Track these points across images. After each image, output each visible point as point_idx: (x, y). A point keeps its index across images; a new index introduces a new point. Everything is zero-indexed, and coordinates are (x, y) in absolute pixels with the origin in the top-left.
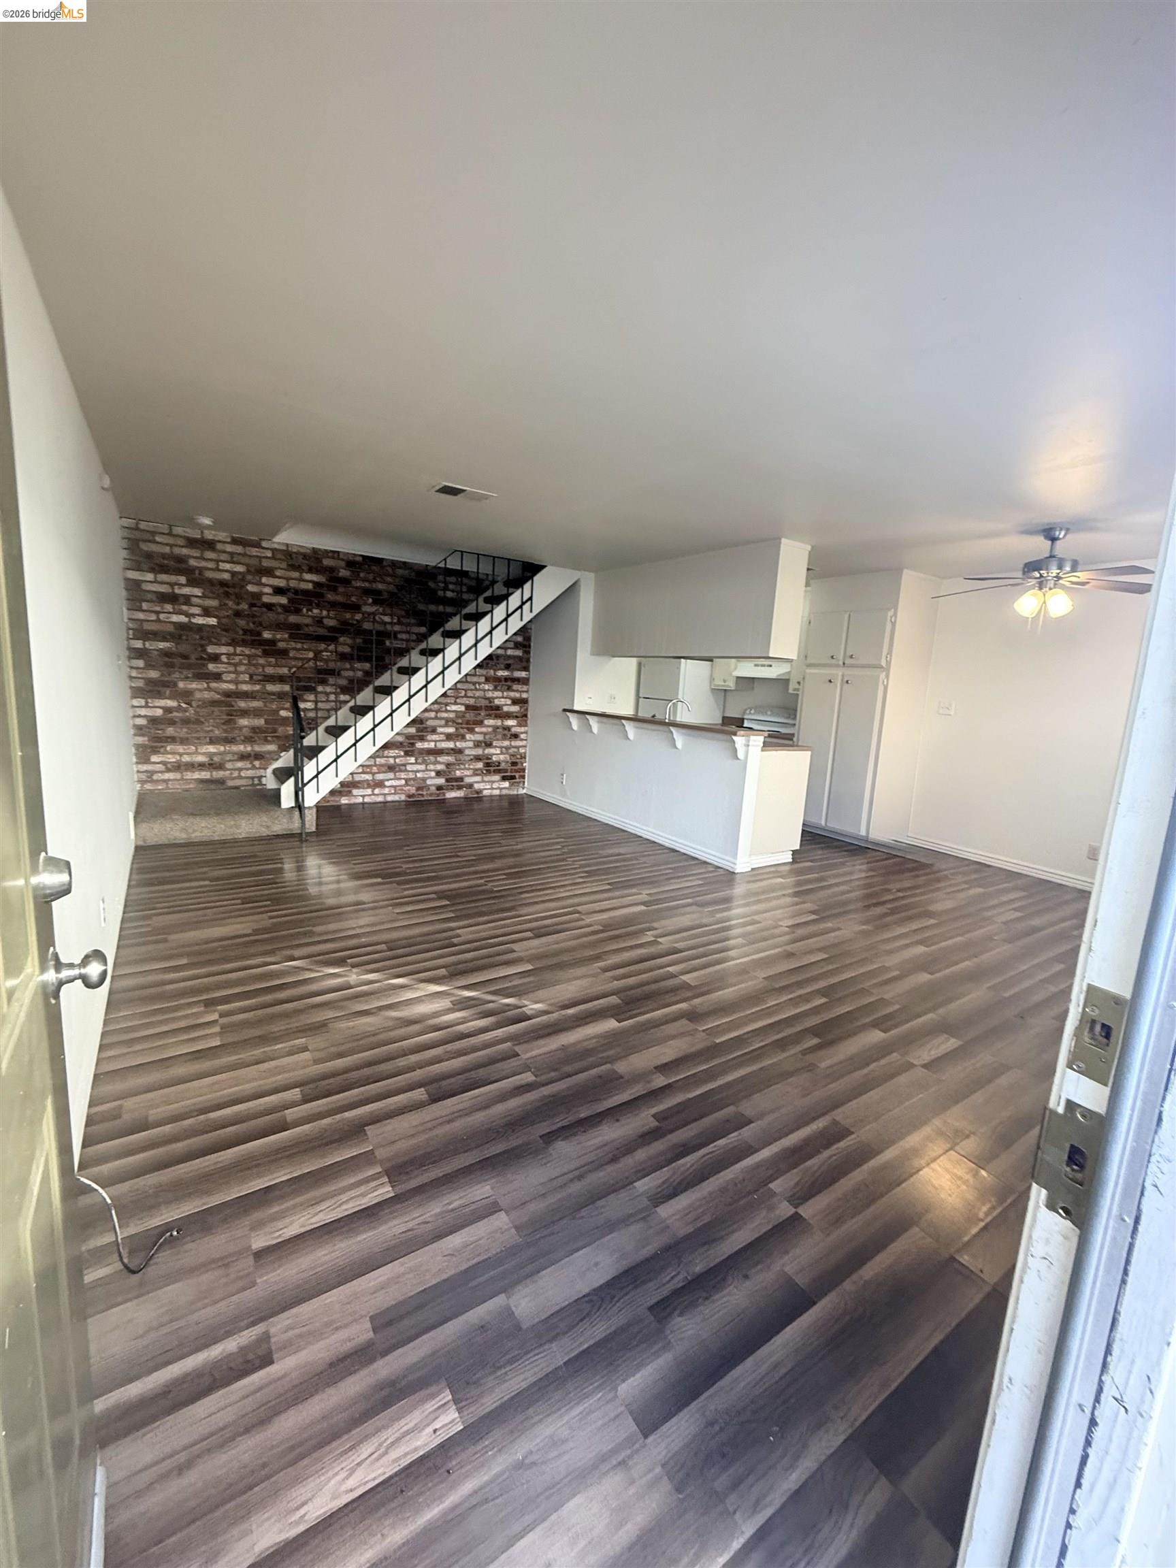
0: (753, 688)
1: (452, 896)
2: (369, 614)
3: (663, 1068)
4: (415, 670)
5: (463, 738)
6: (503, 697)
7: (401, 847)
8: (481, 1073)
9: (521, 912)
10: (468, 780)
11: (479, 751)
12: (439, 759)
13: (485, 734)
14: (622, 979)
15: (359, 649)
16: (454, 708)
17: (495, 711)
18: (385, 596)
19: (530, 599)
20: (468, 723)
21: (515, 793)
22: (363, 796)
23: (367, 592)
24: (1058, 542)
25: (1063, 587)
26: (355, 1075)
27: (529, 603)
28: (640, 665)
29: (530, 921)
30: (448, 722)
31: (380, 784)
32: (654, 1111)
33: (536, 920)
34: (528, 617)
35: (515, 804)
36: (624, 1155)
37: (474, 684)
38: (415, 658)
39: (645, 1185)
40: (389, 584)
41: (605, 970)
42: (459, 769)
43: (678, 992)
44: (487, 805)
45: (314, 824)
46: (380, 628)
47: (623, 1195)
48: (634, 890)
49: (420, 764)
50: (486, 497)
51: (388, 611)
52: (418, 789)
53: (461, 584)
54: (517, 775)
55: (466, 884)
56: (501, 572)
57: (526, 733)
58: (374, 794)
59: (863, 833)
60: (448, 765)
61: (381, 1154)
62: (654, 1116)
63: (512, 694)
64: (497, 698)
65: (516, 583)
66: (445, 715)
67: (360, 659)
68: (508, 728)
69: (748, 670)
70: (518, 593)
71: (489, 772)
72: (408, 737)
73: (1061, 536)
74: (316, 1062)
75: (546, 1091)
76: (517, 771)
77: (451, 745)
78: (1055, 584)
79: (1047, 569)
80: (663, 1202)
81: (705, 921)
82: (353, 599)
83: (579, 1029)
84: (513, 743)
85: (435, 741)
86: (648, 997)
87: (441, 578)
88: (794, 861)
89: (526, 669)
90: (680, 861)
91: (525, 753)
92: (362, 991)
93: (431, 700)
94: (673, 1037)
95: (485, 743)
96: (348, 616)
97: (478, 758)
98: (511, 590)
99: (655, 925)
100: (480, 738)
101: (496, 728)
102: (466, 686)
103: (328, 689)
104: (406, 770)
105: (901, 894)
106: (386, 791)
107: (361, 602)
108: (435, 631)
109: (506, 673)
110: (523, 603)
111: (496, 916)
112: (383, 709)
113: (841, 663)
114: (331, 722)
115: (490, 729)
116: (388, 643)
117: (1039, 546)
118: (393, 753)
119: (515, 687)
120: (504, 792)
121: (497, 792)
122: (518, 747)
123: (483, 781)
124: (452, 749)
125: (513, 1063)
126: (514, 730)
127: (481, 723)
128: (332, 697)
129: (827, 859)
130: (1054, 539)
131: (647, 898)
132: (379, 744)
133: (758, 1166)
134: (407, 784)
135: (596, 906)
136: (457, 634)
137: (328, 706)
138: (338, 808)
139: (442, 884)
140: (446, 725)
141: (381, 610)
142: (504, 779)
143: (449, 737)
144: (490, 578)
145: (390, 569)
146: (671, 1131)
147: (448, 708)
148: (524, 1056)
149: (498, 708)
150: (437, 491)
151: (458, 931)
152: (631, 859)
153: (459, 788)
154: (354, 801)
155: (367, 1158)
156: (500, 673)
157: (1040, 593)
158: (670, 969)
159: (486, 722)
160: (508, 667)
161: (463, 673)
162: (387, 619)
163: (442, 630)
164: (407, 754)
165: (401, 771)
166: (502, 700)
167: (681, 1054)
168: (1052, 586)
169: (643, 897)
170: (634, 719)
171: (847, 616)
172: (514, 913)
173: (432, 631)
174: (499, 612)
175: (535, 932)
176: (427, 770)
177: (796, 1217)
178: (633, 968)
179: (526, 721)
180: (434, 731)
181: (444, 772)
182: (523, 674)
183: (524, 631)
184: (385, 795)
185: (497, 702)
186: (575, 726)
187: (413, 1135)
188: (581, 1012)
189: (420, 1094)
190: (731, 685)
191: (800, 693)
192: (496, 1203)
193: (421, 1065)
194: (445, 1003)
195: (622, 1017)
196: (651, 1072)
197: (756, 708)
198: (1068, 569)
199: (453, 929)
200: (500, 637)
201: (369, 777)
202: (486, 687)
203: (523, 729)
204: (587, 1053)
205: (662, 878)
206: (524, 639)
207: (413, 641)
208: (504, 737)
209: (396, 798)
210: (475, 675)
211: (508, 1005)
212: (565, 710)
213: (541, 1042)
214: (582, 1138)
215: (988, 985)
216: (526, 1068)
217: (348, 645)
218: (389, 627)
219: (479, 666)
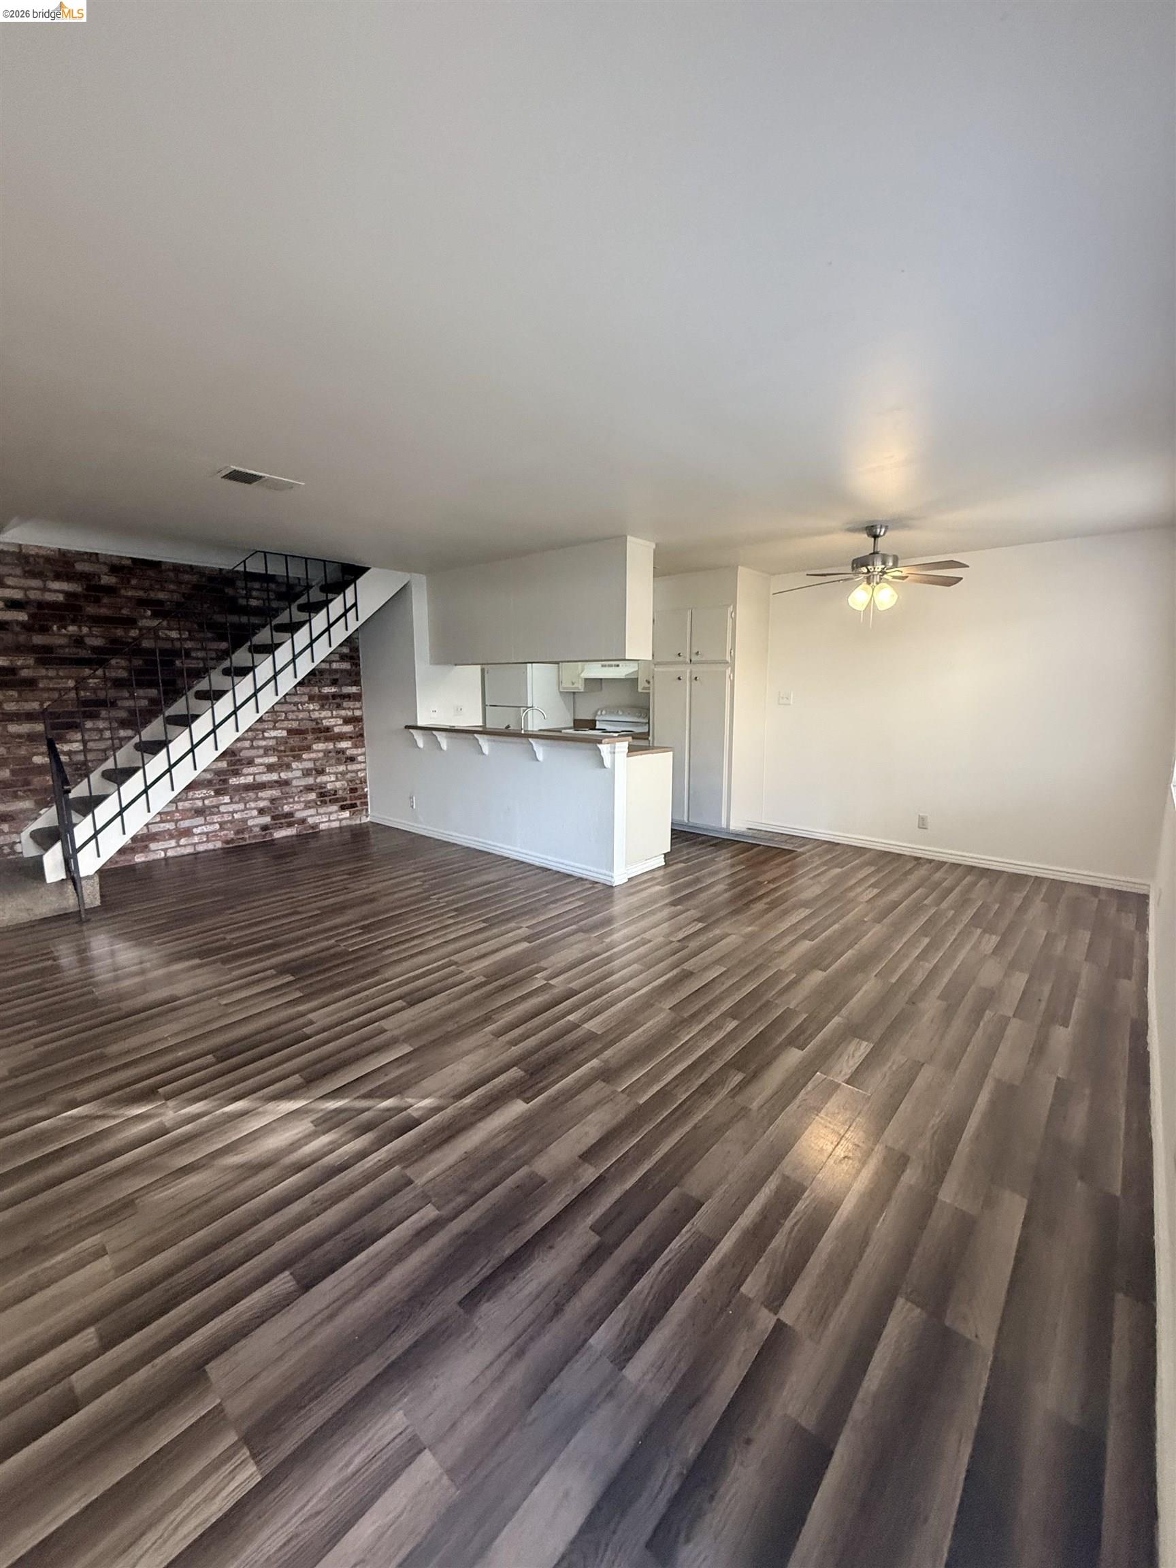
0: (601, 689)
1: (297, 969)
2: (149, 629)
3: (589, 1155)
4: (219, 695)
5: (288, 767)
6: (332, 717)
7: (219, 912)
8: (367, 1222)
9: (387, 975)
10: (299, 815)
11: (310, 781)
12: (260, 794)
13: (315, 760)
14: (521, 1041)
15: (139, 672)
16: (273, 734)
17: (324, 733)
18: (168, 606)
19: (355, 605)
20: (292, 750)
21: (358, 822)
22: (165, 850)
23: (142, 603)
24: (879, 539)
25: (887, 581)
26: (182, 1277)
27: (354, 609)
28: (483, 671)
29: (400, 985)
30: (267, 751)
31: (188, 832)
32: (590, 1220)
33: (406, 982)
34: (353, 626)
35: (359, 837)
36: (568, 1300)
37: (296, 704)
38: (217, 680)
39: (602, 1338)
40: (172, 591)
41: (498, 1034)
42: (288, 803)
43: (586, 1046)
44: (326, 841)
45: (98, 897)
46: (168, 645)
47: (580, 1365)
48: (512, 925)
49: (236, 803)
50: (291, 486)
51: (174, 624)
52: (237, 833)
53: (268, 590)
54: (358, 802)
55: (311, 949)
56: (316, 577)
57: (364, 754)
58: (179, 846)
59: (724, 825)
60: (273, 800)
61: (235, 1407)
62: (592, 1228)
63: (343, 713)
64: (325, 718)
65: (338, 588)
66: (263, 743)
67: (140, 685)
68: (343, 751)
69: (596, 671)
70: (339, 600)
71: (324, 803)
72: (218, 773)
73: (882, 534)
74: (121, 1269)
75: (456, 1226)
76: (356, 798)
77: (274, 777)
78: (881, 579)
79: (873, 565)
80: (630, 1359)
81: (595, 949)
82: (125, 612)
83: (481, 1125)
84: (350, 768)
85: (254, 775)
86: (554, 1060)
87: (240, 584)
88: (667, 865)
89: (357, 683)
90: (552, 882)
91: (365, 777)
92: (182, 1135)
93: (242, 729)
94: (590, 1110)
95: (316, 770)
96: (119, 632)
97: (309, 789)
98: (330, 596)
99: (543, 964)
100: (310, 765)
101: (327, 753)
102: (285, 708)
103: (101, 724)
104: (219, 812)
105: (772, 886)
106: (196, 839)
107: (135, 615)
108: (240, 646)
109: (333, 690)
110: (347, 611)
111: (354, 987)
112: (179, 745)
113: (688, 661)
114: (109, 765)
115: (321, 755)
116: (178, 663)
117: (863, 544)
118: (199, 793)
119: (345, 704)
120: (344, 823)
121: (336, 824)
122: (356, 772)
123: (318, 814)
124: (276, 782)
125: (407, 1195)
126: (349, 753)
127: (308, 748)
128: (107, 734)
129: (698, 857)
130: (876, 537)
131: (528, 932)
132: (179, 787)
133: (721, 1266)
134: (222, 829)
135: (474, 952)
136: (270, 649)
137: (102, 745)
138: (132, 868)
139: (281, 954)
140: (266, 754)
141: (165, 623)
142: (343, 808)
143: (270, 768)
144: (303, 583)
145: (171, 574)
146: (617, 1245)
147: (266, 735)
148: (419, 1182)
149: (328, 729)
150: (224, 477)
151: (310, 1016)
152: (499, 887)
153: (290, 825)
154: (152, 857)
155: (213, 1422)
156: (326, 690)
157: (869, 587)
158: (571, 1018)
159: (315, 747)
160: (334, 682)
161: (281, 695)
162: (174, 634)
163: (249, 644)
164: (218, 793)
165: (213, 814)
166: (332, 720)
167: (605, 1129)
168: (878, 580)
169: (524, 931)
170: (484, 732)
171: (689, 613)
172: (377, 978)
173: (236, 646)
174: (319, 622)
175: (408, 998)
176: (246, 809)
177: (780, 1326)
178: (529, 1025)
179: (363, 741)
180: (250, 762)
181: (269, 809)
182: (354, 689)
183: (349, 641)
184: (194, 845)
185: (326, 723)
186: (421, 744)
187: (280, 1358)
188: (479, 1099)
189: (283, 1282)
190: (580, 687)
191: (651, 691)
192: (414, 1439)
193: (280, 1234)
194: (303, 1126)
195: (528, 1094)
196: (576, 1166)
197: (606, 708)
198: (891, 564)
199: (302, 1015)
200: (322, 650)
201: (171, 826)
202: (311, 707)
203: (360, 751)
204: (497, 1155)
205: (537, 905)
206: (351, 651)
207: (212, 659)
208: (339, 762)
209: (210, 846)
210: (296, 694)
211: (388, 1110)
212: (407, 727)
213: (437, 1155)
214: (512, 1288)
215: (875, 974)
216: (425, 1199)
217: (123, 668)
218: (178, 644)
219: (300, 684)
